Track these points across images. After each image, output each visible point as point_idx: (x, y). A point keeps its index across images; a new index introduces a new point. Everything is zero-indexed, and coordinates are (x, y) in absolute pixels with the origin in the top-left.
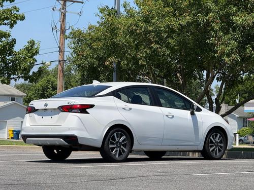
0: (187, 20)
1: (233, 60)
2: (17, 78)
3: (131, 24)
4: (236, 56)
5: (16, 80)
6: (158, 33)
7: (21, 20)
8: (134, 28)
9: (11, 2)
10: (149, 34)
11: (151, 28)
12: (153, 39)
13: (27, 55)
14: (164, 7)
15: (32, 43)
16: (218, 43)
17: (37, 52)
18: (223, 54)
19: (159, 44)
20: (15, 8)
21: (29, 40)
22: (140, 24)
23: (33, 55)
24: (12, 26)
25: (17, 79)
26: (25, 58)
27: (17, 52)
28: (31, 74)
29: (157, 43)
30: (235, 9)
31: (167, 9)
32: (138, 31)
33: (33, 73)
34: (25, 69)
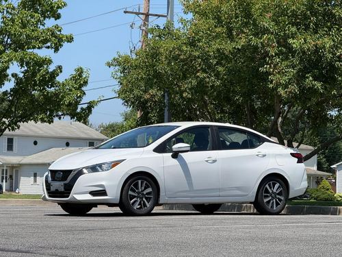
0: (242, 43)
1: (290, 92)
2: (62, 115)
3: (174, 48)
4: (294, 88)
5: (60, 118)
6: (205, 58)
7: (68, 42)
8: (177, 53)
9: (56, 20)
10: (195, 60)
11: (197, 54)
12: (199, 66)
13: (73, 86)
14: (216, 27)
15: (80, 72)
16: (273, 71)
17: (86, 83)
18: (279, 85)
19: (207, 73)
20: (57, 27)
21: (77, 67)
22: (184, 48)
23: (81, 86)
24: (56, 50)
25: (62, 117)
26: (71, 90)
27: (61, 82)
28: (79, 110)
29: (204, 71)
30: (294, 29)
31: (218, 30)
32: (182, 57)
33: (82, 109)
34: (70, 104)
